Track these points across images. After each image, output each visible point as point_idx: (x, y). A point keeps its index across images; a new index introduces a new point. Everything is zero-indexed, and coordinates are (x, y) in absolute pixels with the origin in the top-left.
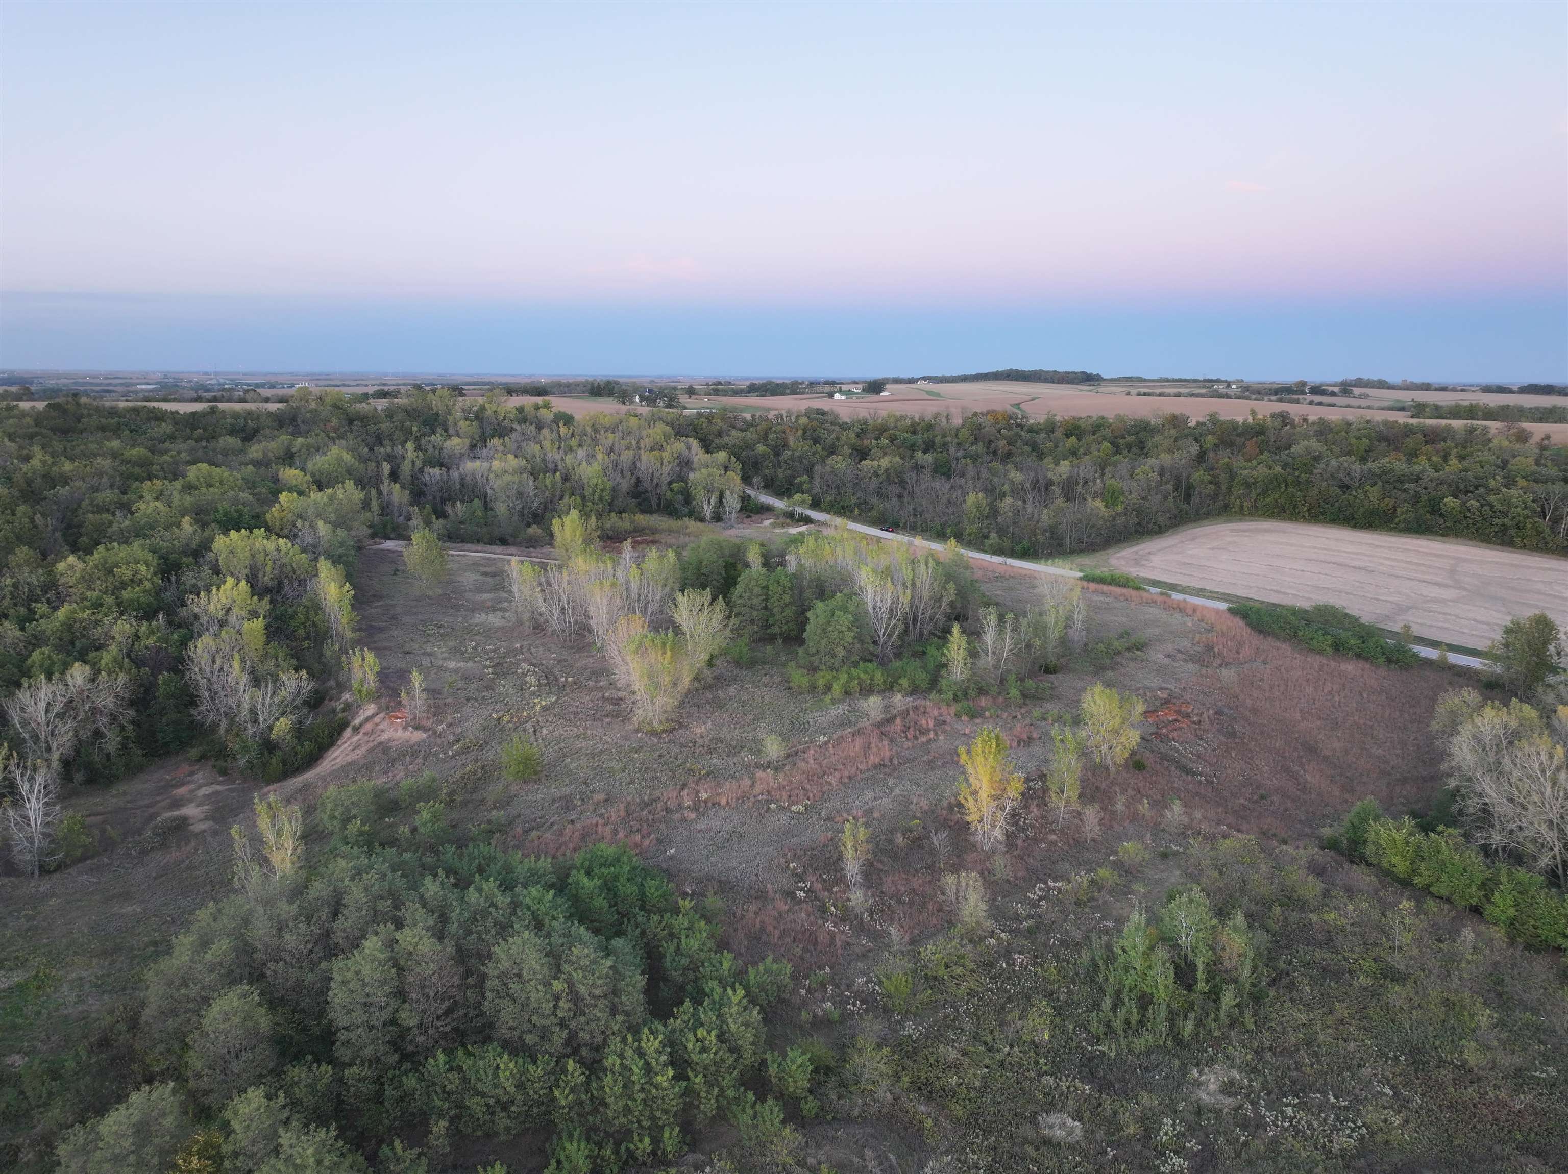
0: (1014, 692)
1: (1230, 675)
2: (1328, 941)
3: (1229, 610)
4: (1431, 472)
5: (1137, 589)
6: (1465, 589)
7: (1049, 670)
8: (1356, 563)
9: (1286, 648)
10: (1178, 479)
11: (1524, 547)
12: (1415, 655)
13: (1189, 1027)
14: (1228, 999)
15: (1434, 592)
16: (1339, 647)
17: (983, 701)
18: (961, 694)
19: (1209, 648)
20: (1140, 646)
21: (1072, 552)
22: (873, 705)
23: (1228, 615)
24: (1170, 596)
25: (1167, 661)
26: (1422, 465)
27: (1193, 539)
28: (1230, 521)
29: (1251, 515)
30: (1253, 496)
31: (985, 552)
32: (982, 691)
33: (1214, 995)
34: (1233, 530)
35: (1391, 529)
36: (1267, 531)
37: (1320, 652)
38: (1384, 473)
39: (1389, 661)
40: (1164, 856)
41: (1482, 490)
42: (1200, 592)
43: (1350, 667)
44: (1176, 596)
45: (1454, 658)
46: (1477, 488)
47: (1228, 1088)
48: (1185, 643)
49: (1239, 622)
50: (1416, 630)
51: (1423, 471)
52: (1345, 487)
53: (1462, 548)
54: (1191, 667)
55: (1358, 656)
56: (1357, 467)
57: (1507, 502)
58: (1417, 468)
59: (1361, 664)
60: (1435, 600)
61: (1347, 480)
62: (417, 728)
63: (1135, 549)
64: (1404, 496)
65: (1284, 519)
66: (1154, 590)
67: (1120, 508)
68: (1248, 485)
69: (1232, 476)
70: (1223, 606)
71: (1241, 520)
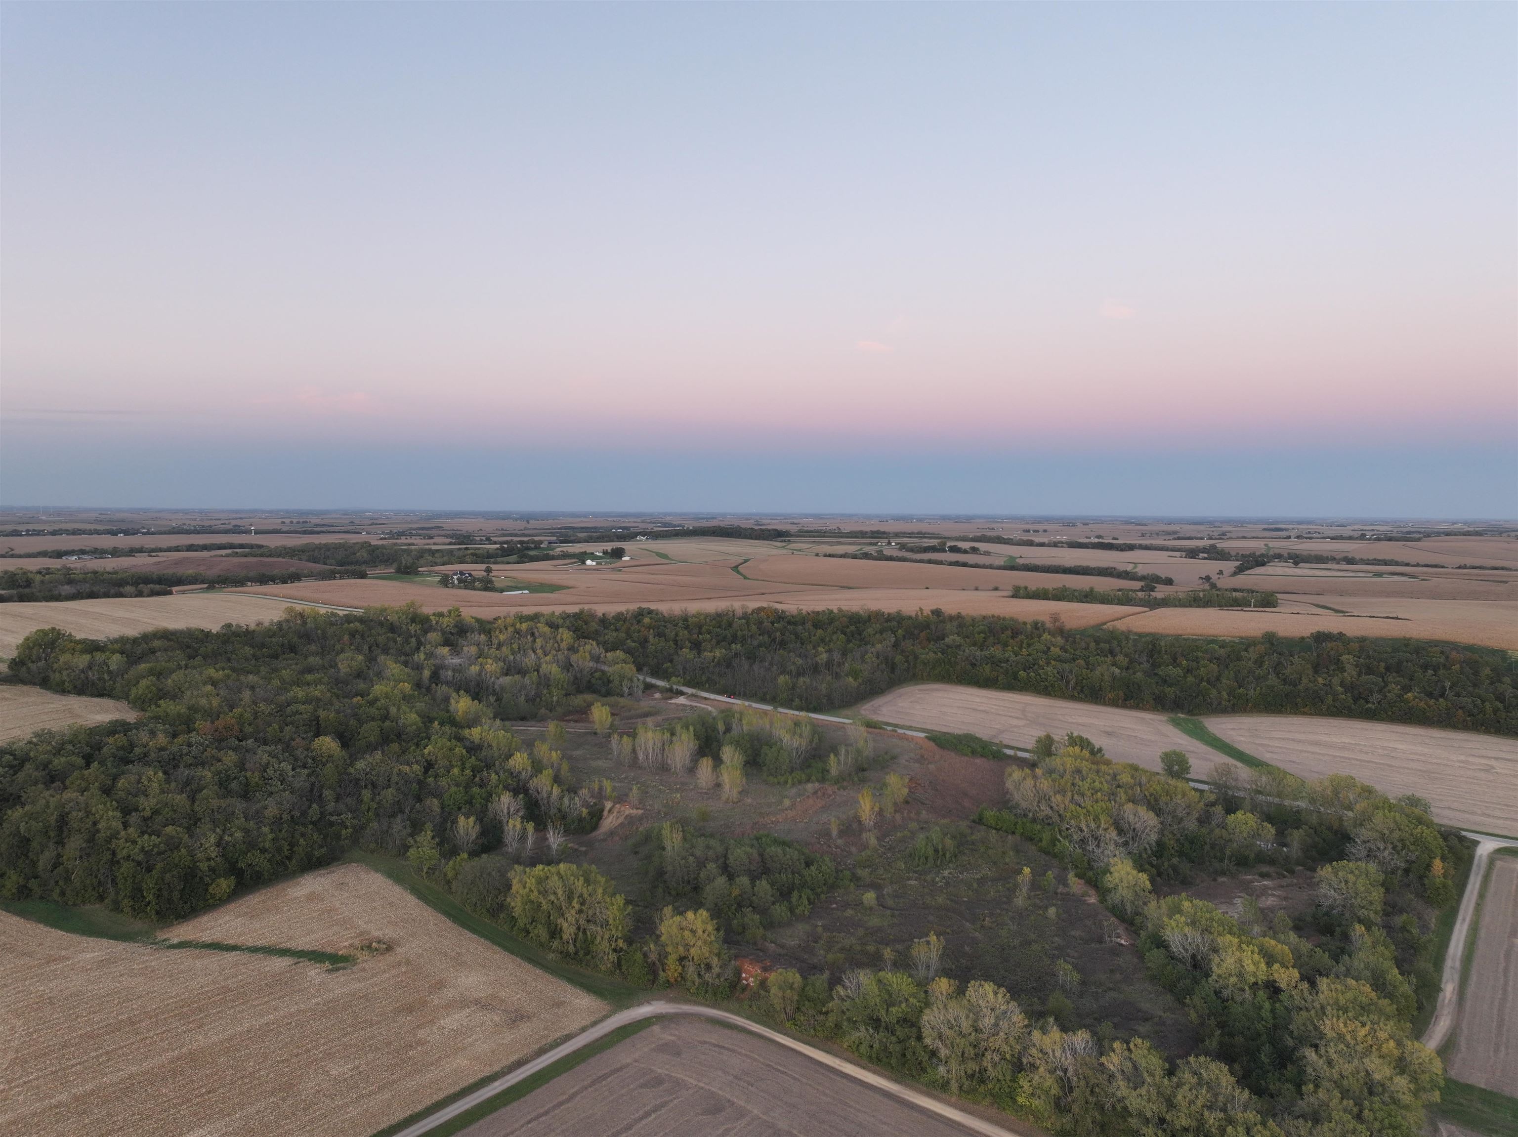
0: (856, 779)
1: (932, 767)
2: (973, 844)
3: (927, 737)
4: (1013, 658)
5: (881, 728)
6: (1028, 720)
7: (864, 770)
8: (981, 708)
9: (953, 754)
10: (886, 659)
11: (1055, 696)
12: (1005, 754)
13: (939, 862)
14: (948, 855)
15: (1015, 722)
16: (974, 753)
17: (845, 783)
18: (837, 782)
19: (922, 757)
20: (894, 758)
21: (840, 707)
22: (809, 786)
23: (926, 740)
24: (896, 731)
25: (907, 763)
26: (1009, 654)
27: (900, 696)
28: (917, 684)
29: (928, 680)
30: (928, 669)
31: (793, 709)
32: (844, 780)
33: (944, 855)
34: (920, 690)
35: (997, 688)
36: (937, 690)
37: (967, 755)
38: (993, 657)
39: (994, 757)
40: (922, 828)
41: (1036, 667)
42: (910, 728)
43: (978, 761)
44: (900, 731)
45: (1020, 754)
46: (1034, 665)
47: (950, 873)
48: (912, 755)
49: (932, 744)
50: (1006, 742)
51: (1010, 656)
52: (973, 665)
53: (1029, 698)
54: (917, 765)
55: (982, 756)
56: (978, 653)
57: (1046, 673)
58: (1007, 655)
59: (983, 759)
60: (1016, 726)
61: (974, 661)
62: (637, 809)
63: (871, 703)
64: (1001, 670)
65: (944, 683)
66: (889, 728)
67: (860, 680)
68: (925, 664)
69: (916, 657)
70: (923, 735)
71: (922, 684)
